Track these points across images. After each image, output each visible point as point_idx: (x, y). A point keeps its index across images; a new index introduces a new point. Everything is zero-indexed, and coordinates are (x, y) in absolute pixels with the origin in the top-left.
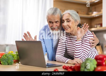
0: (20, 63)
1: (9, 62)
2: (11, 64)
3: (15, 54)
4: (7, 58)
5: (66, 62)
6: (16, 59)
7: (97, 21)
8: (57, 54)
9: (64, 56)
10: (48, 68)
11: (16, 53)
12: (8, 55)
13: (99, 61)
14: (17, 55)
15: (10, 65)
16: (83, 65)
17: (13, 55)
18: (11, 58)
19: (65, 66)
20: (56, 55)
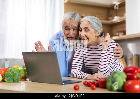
0: (28, 79)
1: (15, 79)
2: (18, 82)
3: (22, 69)
4: (12, 74)
5: (84, 78)
6: (23, 75)
7: (118, 28)
8: (72, 68)
9: (81, 71)
10: (64, 84)
11: (23, 67)
12: (13, 70)
13: (128, 74)
14: (24, 70)
15: (16, 82)
16: (110, 79)
17: (19, 71)
18: (17, 74)
19: (86, 82)
20: (72, 70)
